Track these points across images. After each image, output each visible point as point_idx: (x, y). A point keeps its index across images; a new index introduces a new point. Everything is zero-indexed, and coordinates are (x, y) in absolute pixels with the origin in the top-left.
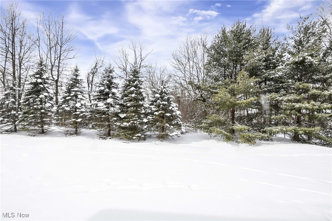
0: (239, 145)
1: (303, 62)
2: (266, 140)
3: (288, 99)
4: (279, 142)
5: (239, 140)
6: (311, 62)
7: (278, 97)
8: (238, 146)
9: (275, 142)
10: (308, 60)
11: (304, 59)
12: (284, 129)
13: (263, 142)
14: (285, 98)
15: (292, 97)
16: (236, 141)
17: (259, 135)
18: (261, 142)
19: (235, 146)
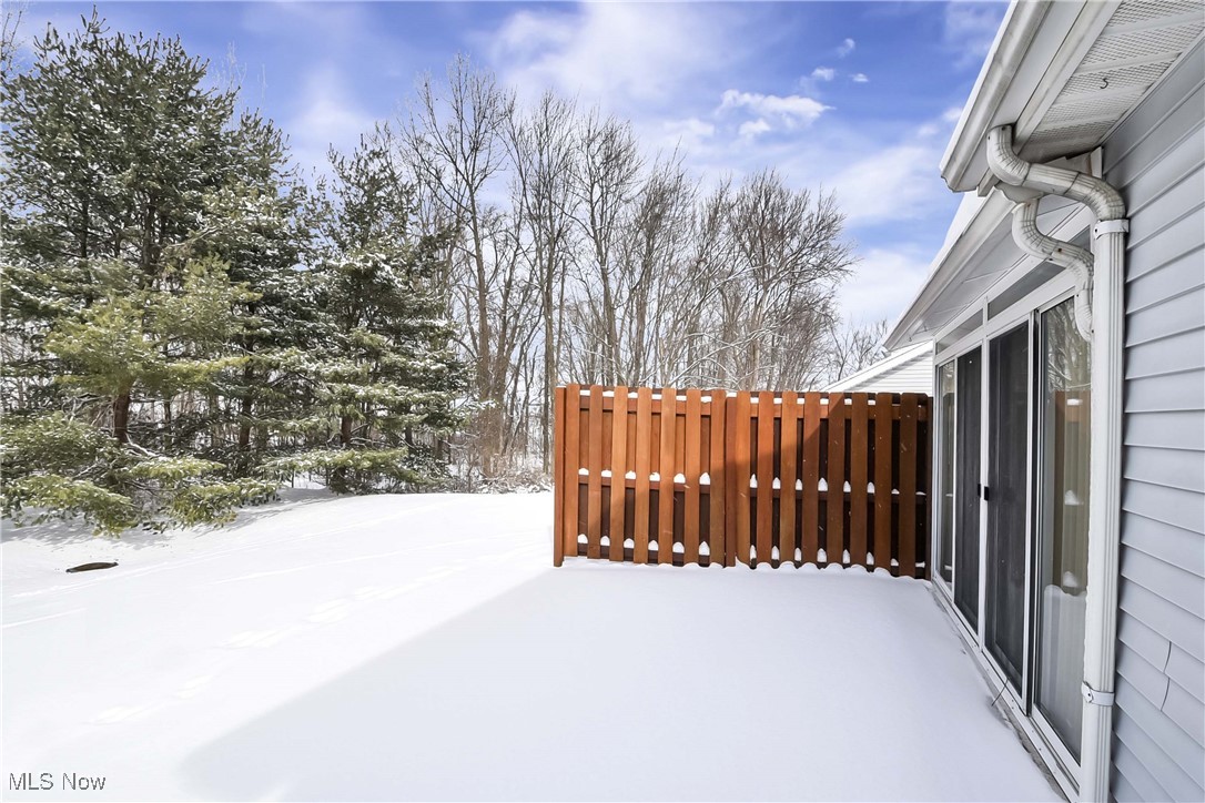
0: (165, 538)
1: (370, 273)
2: (257, 501)
3: (337, 373)
4: (299, 502)
5: (158, 520)
6: (389, 280)
7: (306, 363)
8: (164, 542)
9: (288, 504)
10: (384, 274)
11: (376, 267)
12: (327, 459)
13: (248, 510)
14: (327, 369)
15: (344, 366)
16: (145, 525)
17: (251, 487)
18: (242, 510)
19: (151, 544)
